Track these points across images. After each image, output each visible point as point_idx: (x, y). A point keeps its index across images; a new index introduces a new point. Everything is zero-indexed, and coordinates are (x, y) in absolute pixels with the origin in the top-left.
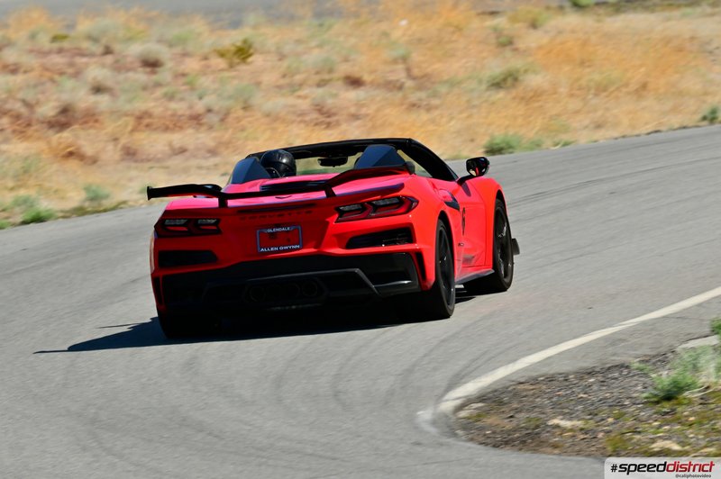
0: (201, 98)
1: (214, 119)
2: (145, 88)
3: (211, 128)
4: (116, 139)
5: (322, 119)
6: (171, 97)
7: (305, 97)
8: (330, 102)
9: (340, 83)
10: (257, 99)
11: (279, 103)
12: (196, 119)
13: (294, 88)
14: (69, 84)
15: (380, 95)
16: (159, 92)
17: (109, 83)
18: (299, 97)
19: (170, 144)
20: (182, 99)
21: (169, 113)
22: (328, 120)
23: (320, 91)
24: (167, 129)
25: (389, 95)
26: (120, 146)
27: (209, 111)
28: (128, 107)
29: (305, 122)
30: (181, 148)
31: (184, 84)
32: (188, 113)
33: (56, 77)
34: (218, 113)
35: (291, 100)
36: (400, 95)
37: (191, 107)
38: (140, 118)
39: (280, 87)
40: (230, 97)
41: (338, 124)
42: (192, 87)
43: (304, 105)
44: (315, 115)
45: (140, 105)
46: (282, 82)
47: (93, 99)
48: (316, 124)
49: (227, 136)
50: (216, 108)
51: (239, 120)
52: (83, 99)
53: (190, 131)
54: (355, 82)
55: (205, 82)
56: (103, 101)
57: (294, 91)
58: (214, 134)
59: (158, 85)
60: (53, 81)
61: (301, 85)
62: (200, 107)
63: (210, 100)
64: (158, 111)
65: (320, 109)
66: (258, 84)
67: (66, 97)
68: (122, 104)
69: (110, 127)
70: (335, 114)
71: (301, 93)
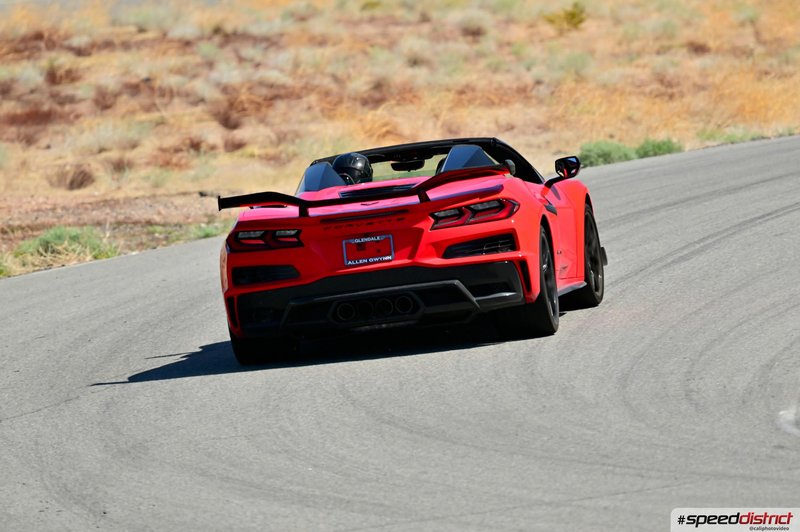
0: (529, 69)
1: (543, 90)
2: (466, 59)
3: (541, 102)
4: (436, 116)
5: (663, 89)
6: (495, 69)
7: (645, 66)
8: (671, 71)
9: (685, 50)
10: (592, 69)
11: (615, 73)
12: (523, 92)
13: (631, 57)
14: (383, 55)
15: (729, 62)
16: (482, 63)
17: (427, 54)
18: (638, 66)
19: (496, 122)
20: (508, 71)
21: (495, 85)
22: (670, 91)
23: (659, 60)
24: (491, 104)
25: (736, 62)
26: (439, 124)
27: (538, 82)
28: (447, 80)
29: (644, 94)
30: (508, 124)
31: (510, 54)
32: (515, 86)
33: (369, 49)
34: (548, 85)
35: (629, 70)
36: (750, 61)
37: (518, 79)
38: (462, 92)
39: (615, 56)
40: (562, 68)
41: (682, 95)
42: (518, 56)
43: (643, 74)
44: (656, 86)
45: (461, 79)
46: (617, 50)
47: (410, 72)
48: (657, 96)
49: (560, 111)
50: (546, 80)
51: (572, 92)
52: (399, 73)
53: (518, 106)
54: (698, 49)
55: (534, 51)
56: (421, 74)
57: (631, 60)
58: (544, 109)
59: (480, 55)
60: (365, 53)
61: (639, 54)
62: (528, 78)
63: (538, 71)
64: (482, 84)
65: (661, 79)
66: (592, 52)
67: (379, 71)
68: (441, 78)
69: (430, 101)
70: (678, 84)
71: (641, 61)
